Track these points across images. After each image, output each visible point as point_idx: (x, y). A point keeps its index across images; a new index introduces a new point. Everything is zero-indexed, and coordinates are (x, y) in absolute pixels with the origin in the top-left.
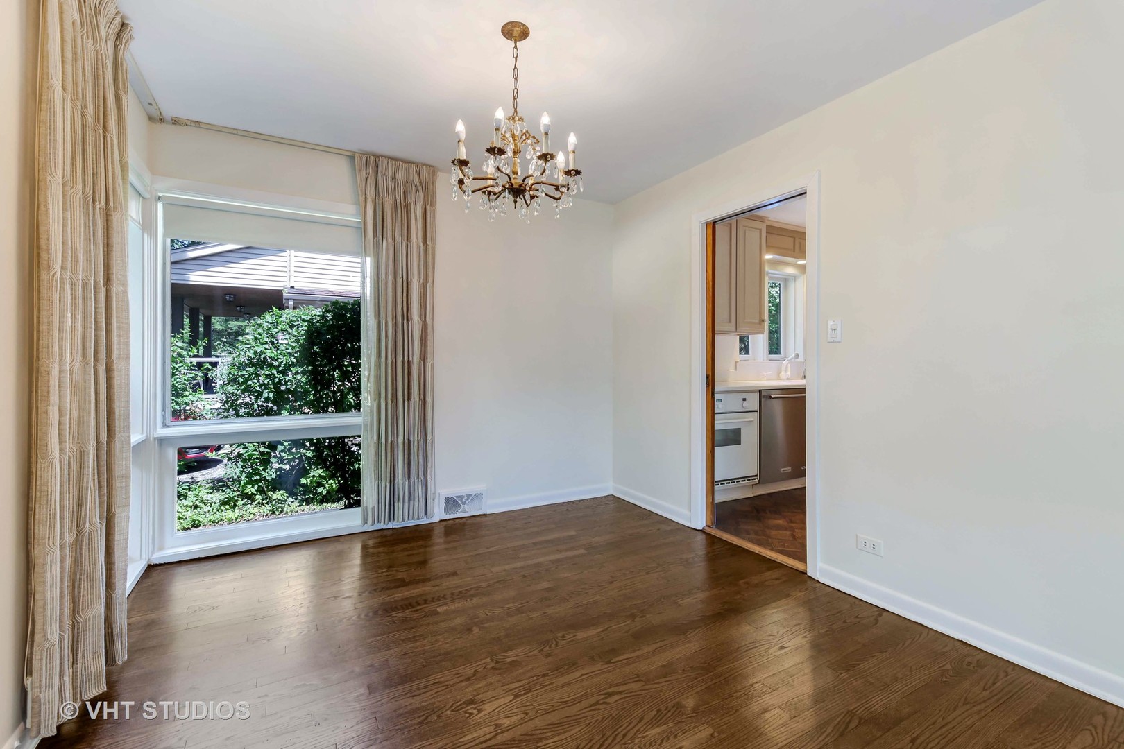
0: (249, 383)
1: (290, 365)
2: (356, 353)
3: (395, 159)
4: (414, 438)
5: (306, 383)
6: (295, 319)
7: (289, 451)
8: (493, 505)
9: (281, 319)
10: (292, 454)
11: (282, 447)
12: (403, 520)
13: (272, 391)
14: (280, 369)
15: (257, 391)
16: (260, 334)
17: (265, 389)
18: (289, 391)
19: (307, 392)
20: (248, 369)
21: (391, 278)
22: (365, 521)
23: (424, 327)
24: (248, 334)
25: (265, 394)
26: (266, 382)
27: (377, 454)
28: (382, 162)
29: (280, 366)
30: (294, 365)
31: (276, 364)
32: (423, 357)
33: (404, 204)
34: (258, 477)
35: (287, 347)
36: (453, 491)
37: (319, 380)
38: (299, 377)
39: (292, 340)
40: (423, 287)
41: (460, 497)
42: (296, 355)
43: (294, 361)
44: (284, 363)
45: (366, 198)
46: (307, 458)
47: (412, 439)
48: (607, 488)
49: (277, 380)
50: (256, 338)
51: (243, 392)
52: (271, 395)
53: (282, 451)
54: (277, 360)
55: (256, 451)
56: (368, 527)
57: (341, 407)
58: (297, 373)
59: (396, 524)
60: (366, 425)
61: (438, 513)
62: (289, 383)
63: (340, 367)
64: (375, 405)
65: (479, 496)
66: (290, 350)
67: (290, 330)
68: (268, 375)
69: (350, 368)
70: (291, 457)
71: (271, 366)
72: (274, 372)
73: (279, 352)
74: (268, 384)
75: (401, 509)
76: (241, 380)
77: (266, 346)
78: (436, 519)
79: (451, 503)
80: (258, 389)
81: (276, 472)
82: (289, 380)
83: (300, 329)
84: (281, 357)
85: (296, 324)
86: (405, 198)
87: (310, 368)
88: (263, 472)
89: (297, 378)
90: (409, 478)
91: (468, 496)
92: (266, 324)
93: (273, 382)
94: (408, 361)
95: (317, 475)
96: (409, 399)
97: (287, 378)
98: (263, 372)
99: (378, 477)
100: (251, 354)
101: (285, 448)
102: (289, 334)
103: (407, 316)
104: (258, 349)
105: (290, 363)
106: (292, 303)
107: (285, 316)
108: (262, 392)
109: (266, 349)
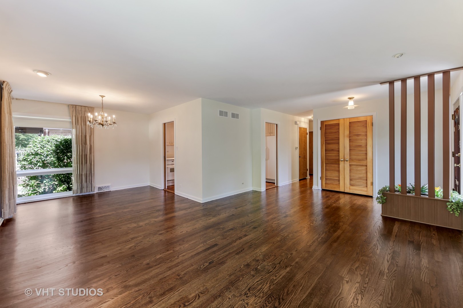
0: (32, 161)
1: (48, 155)
2: (71, 152)
3: (82, 106)
4: (88, 173)
5: (55, 160)
6: (50, 139)
7: (48, 182)
8: (112, 189)
9: (45, 139)
10: (50, 183)
11: (46, 181)
12: (85, 192)
13: (41, 163)
14: (44, 156)
15: (35, 163)
16: (36, 144)
17: (38, 163)
18: (48, 163)
19: (55, 163)
20: (32, 156)
21: (80, 135)
22: (74, 193)
23: (91, 146)
24: (30, 144)
25: (39, 164)
26: (39, 160)
27: (77, 177)
28: (77, 107)
29: (44, 155)
30: (50, 155)
31: (43, 154)
32: (91, 153)
33: (84, 117)
34: (36, 192)
35: (47, 149)
36: (100, 186)
37: (59, 159)
38: (52, 158)
39: (49, 147)
40: (90, 137)
41: (103, 187)
42: (51, 151)
43: (50, 153)
44: (46, 154)
45: (73, 116)
46: (56, 185)
47: (87, 173)
48: (148, 184)
49: (43, 160)
50: (34, 146)
51: (29, 164)
52: (41, 164)
53: (46, 183)
54: (43, 153)
55: (35, 183)
56: (74, 195)
57: (66, 166)
58: (51, 157)
59: (83, 194)
60: (73, 170)
61: (96, 191)
62: (48, 160)
63: (66, 156)
64: (76, 165)
65: (108, 187)
66: (48, 150)
67: (48, 143)
68: (40, 158)
69: (70, 156)
70: (49, 184)
71: (41, 155)
72: (42, 157)
73: (44, 150)
74: (40, 161)
75: (84, 190)
76: (29, 160)
77: (39, 148)
78: (95, 192)
79: (100, 188)
80: (36, 162)
81: (43, 189)
82: (48, 159)
83: (52, 143)
84: (44, 152)
85: (50, 141)
86: (84, 115)
87: (56, 156)
88: (38, 190)
89: (52, 159)
90: (87, 182)
91: (105, 187)
92: (38, 141)
93: (42, 160)
94: (86, 154)
95: (60, 190)
96: (86, 163)
97: (47, 159)
98: (37, 157)
99: (77, 182)
100: (33, 151)
101: (47, 181)
102: (48, 144)
103: (86, 143)
104: (36, 150)
105: (48, 154)
106: (47, 131)
107: (46, 138)
108: (37, 164)
109: (39, 149)
